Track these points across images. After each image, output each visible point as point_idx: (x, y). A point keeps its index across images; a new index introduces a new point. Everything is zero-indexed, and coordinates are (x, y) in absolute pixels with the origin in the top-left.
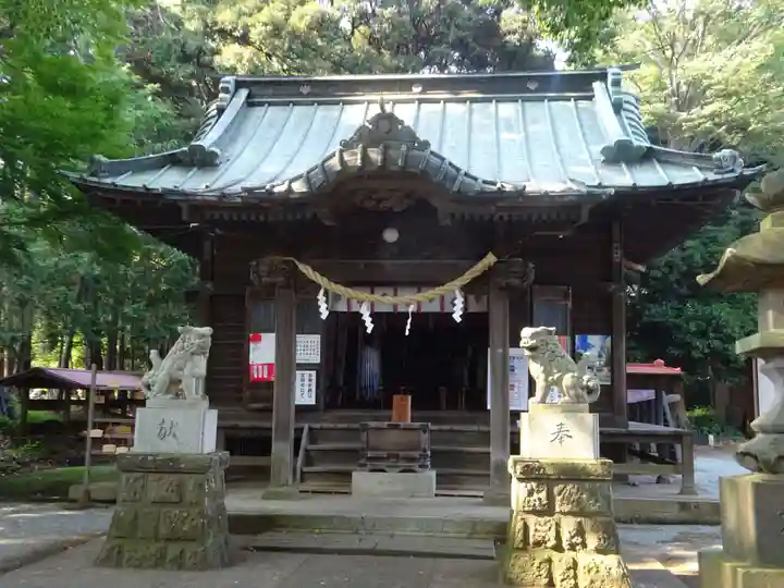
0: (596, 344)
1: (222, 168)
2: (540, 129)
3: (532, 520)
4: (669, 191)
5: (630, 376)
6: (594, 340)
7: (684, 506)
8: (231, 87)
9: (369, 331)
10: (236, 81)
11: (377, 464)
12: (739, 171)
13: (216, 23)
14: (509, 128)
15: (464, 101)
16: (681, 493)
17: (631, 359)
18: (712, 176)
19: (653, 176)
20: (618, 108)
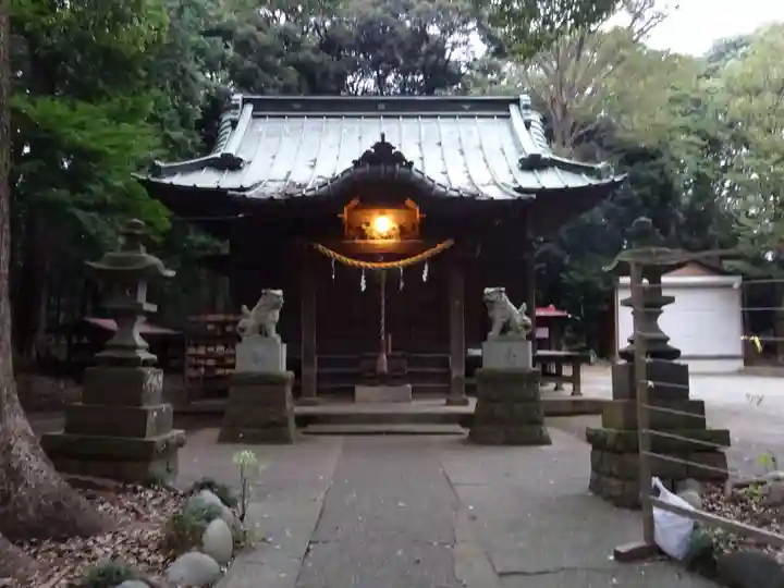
1: (245, 169)
4: (565, 191)
7: (575, 402)
8: (240, 103)
9: (363, 289)
10: (243, 99)
12: (612, 177)
16: (573, 394)
18: (594, 182)
19: (552, 180)
20: (528, 125)
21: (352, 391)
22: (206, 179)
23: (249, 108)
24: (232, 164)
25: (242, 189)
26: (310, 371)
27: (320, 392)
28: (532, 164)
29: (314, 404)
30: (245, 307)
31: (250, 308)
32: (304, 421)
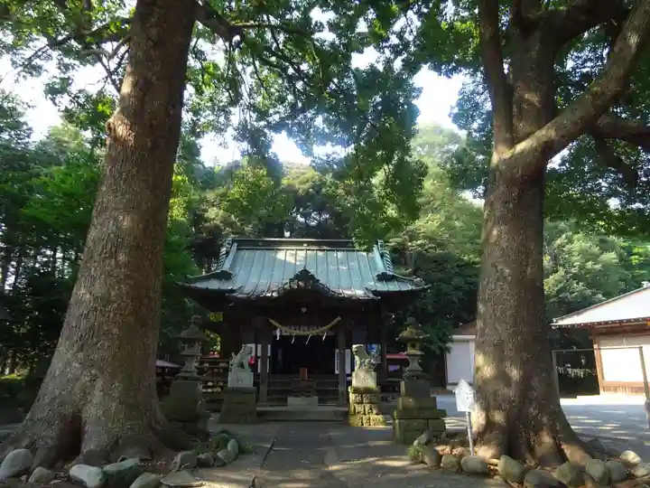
0: (375, 348)
1: (234, 279)
2: (354, 264)
3: (356, 406)
4: (400, 293)
5: (388, 360)
6: (374, 346)
11: (296, 393)
13: (205, 198)
14: (342, 263)
15: (324, 250)
17: (388, 352)
18: (414, 288)
19: (393, 287)
20: (382, 256)
21: (286, 401)
22: (214, 285)
23: (236, 244)
24: (226, 276)
25: (232, 291)
26: (264, 388)
27: (268, 400)
28: (383, 278)
29: (265, 406)
30: (233, 354)
31: (236, 354)
32: (261, 414)
